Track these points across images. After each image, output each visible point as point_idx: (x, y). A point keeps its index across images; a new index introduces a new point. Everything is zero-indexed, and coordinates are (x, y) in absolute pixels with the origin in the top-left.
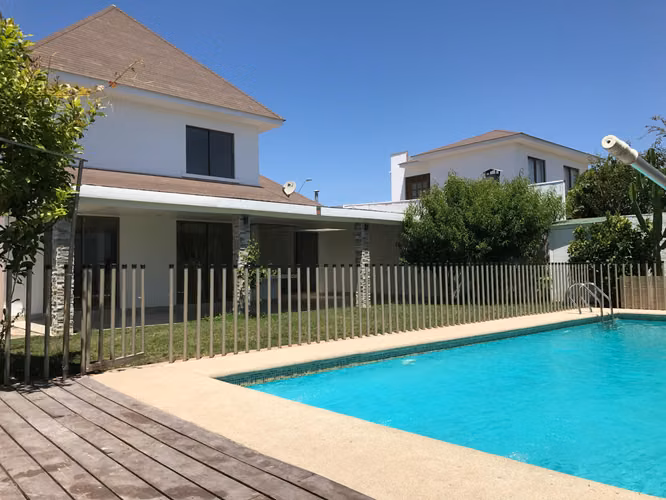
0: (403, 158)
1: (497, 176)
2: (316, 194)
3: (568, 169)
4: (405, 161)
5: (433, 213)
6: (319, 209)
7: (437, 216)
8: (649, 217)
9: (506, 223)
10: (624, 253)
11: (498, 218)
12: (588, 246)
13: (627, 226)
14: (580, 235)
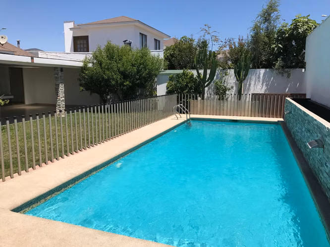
0: (71, 25)
1: (130, 44)
2: (18, 42)
3: (156, 40)
4: (73, 27)
5: (100, 63)
6: (32, 58)
7: (103, 66)
8: (201, 72)
9: (138, 71)
10: (191, 88)
11: (135, 69)
12: (175, 85)
13: (193, 75)
14: (171, 79)
